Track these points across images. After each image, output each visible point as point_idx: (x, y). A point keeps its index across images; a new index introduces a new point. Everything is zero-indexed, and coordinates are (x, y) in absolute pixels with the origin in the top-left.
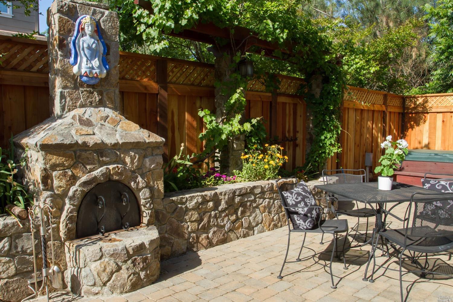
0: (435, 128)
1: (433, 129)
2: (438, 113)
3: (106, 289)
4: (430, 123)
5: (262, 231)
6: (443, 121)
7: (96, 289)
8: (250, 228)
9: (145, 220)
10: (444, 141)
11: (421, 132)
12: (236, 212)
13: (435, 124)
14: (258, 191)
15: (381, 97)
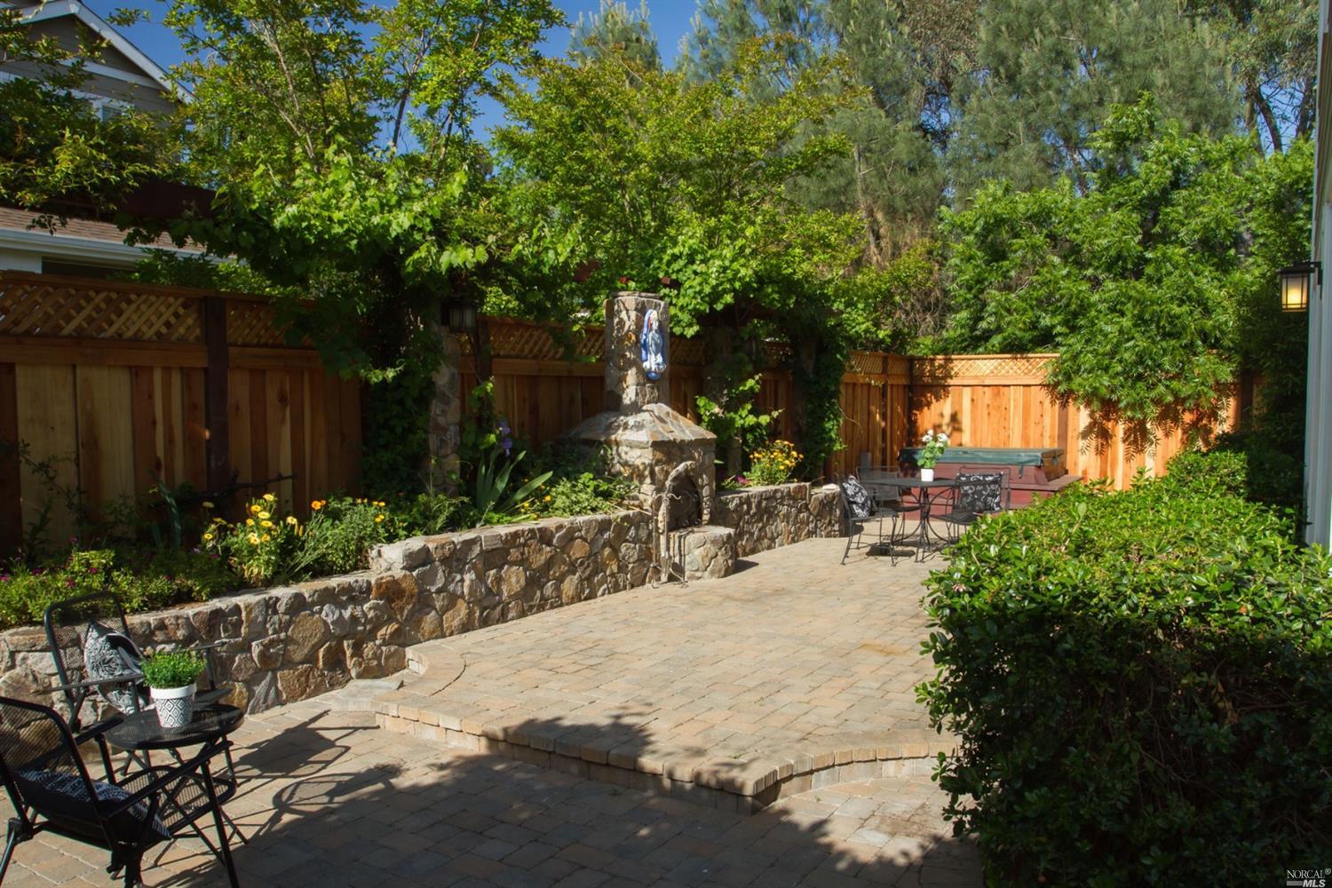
0: (960, 411)
2: (964, 386)
3: (706, 573)
4: (952, 402)
5: (781, 545)
6: (973, 400)
7: (699, 574)
8: (773, 539)
9: (706, 517)
10: (974, 432)
12: (761, 520)
13: (960, 402)
14: (779, 495)
15: (879, 362)
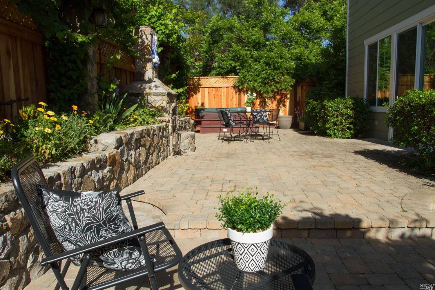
0: (204, 97)
1: (203, 97)
2: (205, 88)
4: (202, 94)
6: (209, 93)
10: (210, 104)
11: (197, 98)
13: (204, 94)
